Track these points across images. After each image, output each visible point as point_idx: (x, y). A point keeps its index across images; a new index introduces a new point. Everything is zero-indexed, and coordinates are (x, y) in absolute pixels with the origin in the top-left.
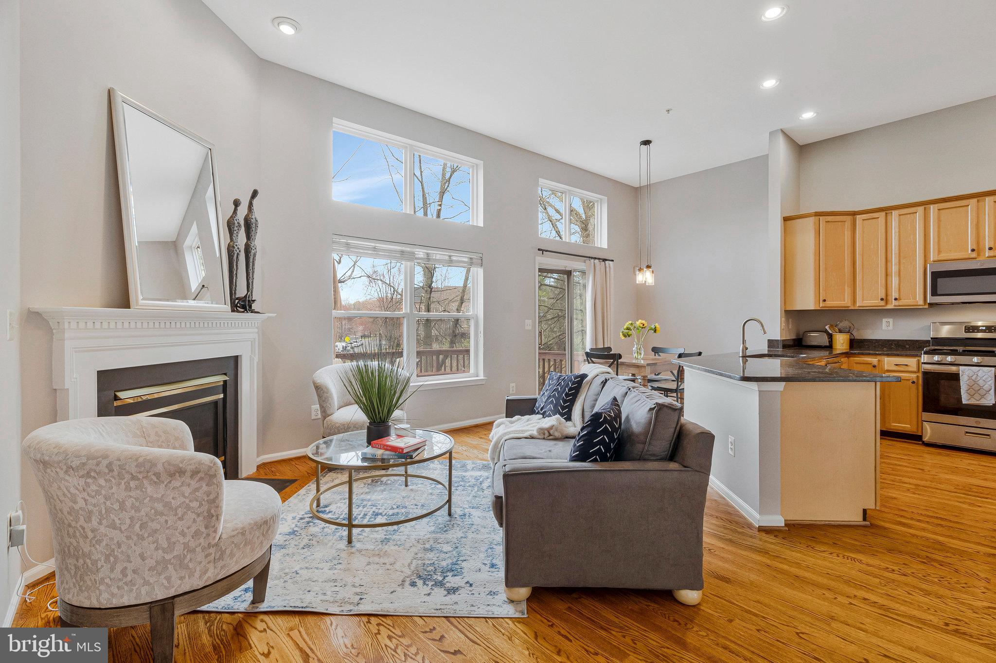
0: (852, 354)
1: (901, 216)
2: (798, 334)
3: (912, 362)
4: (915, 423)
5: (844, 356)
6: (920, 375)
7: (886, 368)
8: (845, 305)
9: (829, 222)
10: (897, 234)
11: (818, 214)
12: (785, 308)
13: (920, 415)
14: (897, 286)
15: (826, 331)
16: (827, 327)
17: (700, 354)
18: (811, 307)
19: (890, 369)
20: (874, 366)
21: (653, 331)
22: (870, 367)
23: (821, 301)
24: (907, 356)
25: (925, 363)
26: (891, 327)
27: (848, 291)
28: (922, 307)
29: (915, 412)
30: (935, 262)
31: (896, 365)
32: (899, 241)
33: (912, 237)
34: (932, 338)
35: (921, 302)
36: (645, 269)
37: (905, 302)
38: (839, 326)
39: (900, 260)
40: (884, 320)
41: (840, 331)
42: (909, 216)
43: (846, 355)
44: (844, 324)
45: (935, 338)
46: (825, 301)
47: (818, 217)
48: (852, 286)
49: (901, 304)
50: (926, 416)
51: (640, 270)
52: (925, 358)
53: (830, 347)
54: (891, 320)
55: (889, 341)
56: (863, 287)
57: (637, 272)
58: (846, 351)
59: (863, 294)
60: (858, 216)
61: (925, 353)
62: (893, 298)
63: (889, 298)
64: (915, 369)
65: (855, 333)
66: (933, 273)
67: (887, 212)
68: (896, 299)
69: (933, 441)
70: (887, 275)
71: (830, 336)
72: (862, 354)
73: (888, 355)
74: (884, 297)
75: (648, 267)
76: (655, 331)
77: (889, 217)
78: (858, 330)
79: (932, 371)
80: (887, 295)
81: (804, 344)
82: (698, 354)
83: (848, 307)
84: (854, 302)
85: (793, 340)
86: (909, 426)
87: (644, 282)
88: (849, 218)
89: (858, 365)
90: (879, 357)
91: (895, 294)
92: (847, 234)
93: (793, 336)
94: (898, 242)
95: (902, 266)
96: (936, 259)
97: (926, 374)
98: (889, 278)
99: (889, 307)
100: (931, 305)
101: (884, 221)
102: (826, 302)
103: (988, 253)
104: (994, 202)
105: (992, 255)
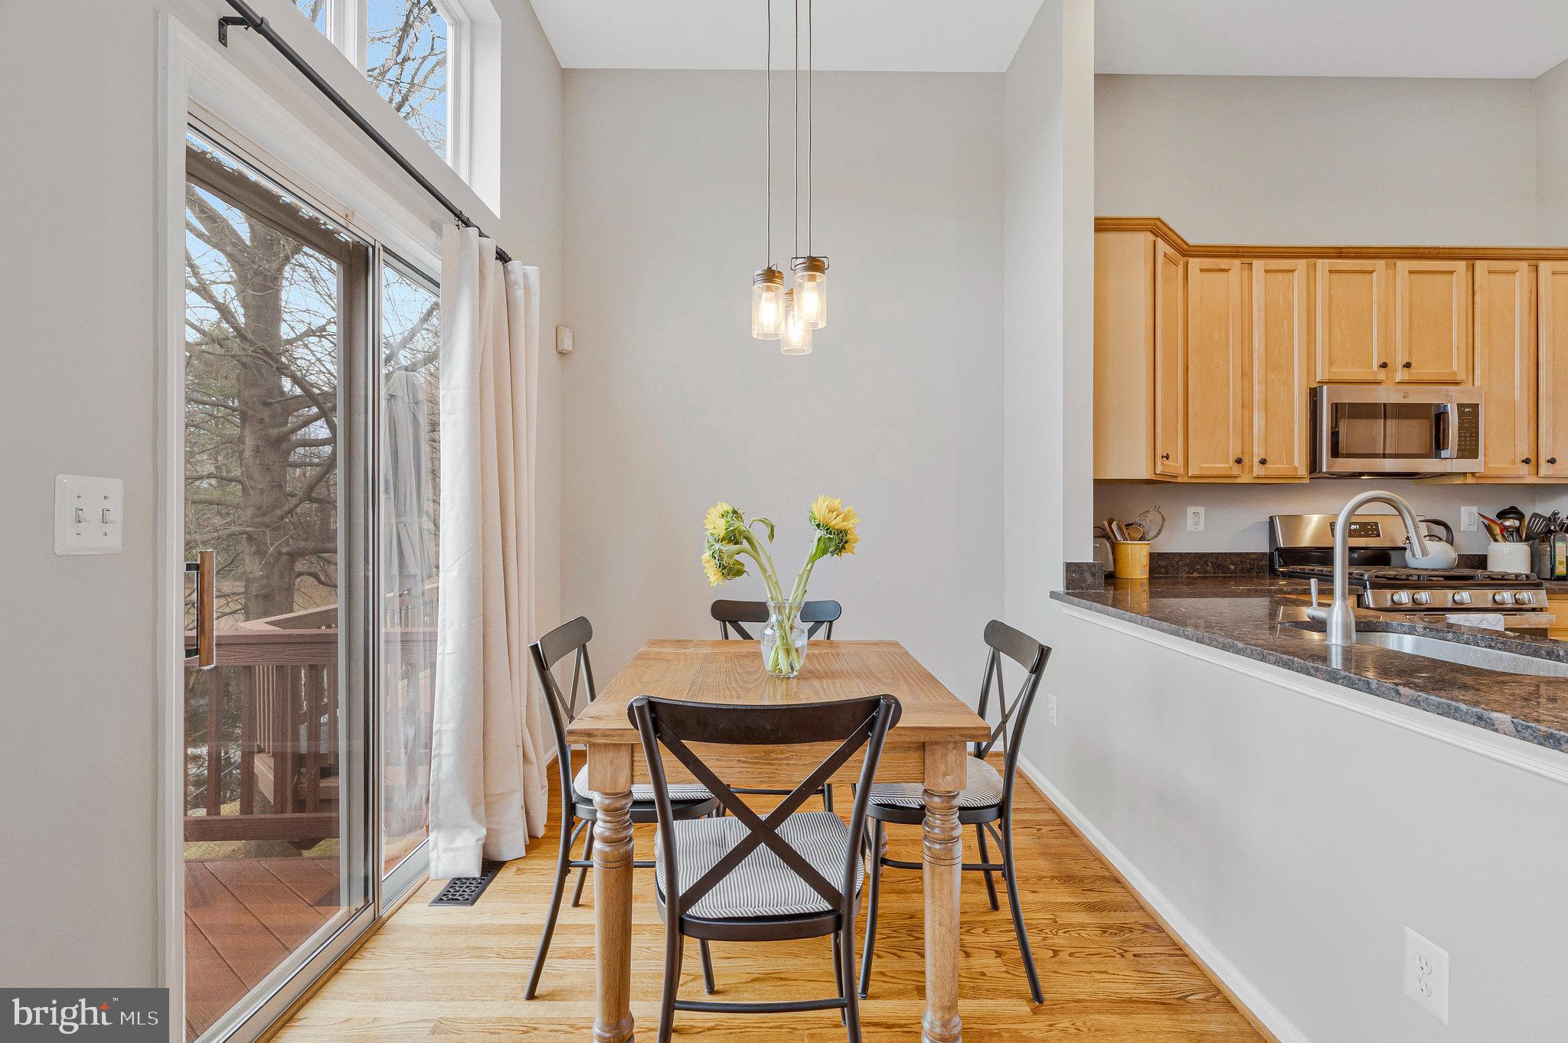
1: (1270, 275)
8: (1177, 472)
9: (1165, 255)
10: (1262, 314)
11: (1156, 228)
18: (1141, 473)
23: (1158, 458)
26: (1201, 527)
27: (1181, 437)
28: (1299, 481)
30: (1340, 385)
32: (1266, 329)
33: (1286, 325)
35: (1302, 471)
37: (1275, 468)
38: (1145, 525)
39: (1267, 374)
40: (1190, 510)
42: (1281, 276)
46: (1166, 458)
47: (1153, 237)
48: (1185, 426)
49: (1268, 472)
54: (1201, 510)
60: (1191, 259)
62: (1258, 460)
63: (1248, 458)
67: (1246, 260)
68: (1263, 462)
70: (1242, 406)
74: (1242, 458)
77: (1248, 273)
80: (1243, 454)
83: (1176, 477)
84: (1187, 464)
88: (1181, 259)
92: (1180, 296)
94: (1262, 331)
95: (1269, 387)
96: (1325, 378)
98: (1247, 411)
99: (1235, 479)
101: (1239, 280)
102: (1167, 462)
103: (1400, 375)
104: (1411, 272)
105: (1406, 378)
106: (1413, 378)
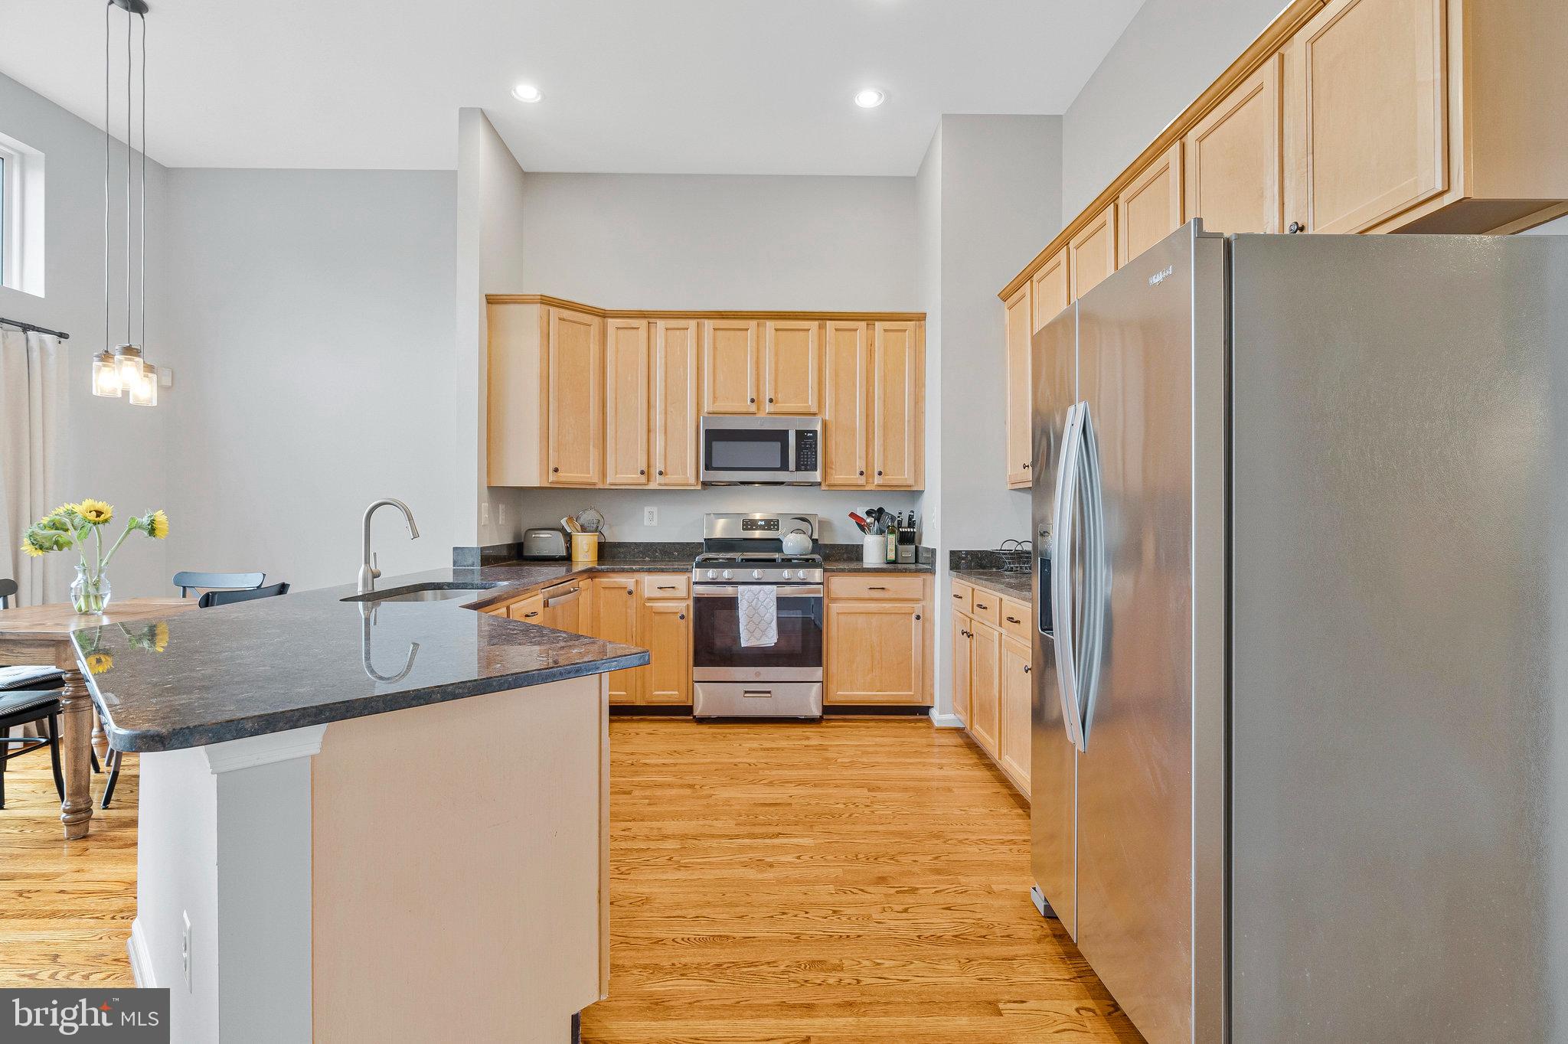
0: (602, 571)
1: (669, 332)
2: (517, 535)
3: (679, 581)
4: (683, 687)
5: (585, 576)
6: (691, 603)
7: (647, 595)
8: (589, 481)
9: (564, 320)
10: (663, 361)
11: (547, 301)
12: (489, 482)
13: (690, 671)
14: (663, 452)
15: (562, 530)
16: (563, 522)
17: (283, 589)
18: (535, 482)
19: (653, 595)
20: (630, 593)
21: (146, 533)
22: (625, 593)
23: (551, 471)
24: (675, 571)
25: (696, 583)
26: (655, 523)
27: (594, 454)
28: (692, 488)
29: (684, 666)
30: (711, 415)
31: (661, 588)
32: (666, 373)
33: (681, 369)
34: (705, 540)
35: (692, 480)
36: (118, 357)
37: (674, 479)
38: (582, 520)
39: (666, 406)
40: (647, 509)
41: (584, 529)
42: (678, 332)
43: (591, 573)
44: (588, 517)
45: (708, 539)
46: (556, 470)
47: (547, 307)
48: (601, 446)
49: (667, 481)
50: (701, 672)
51: (106, 356)
52: (697, 574)
53: (567, 559)
54: (655, 509)
55: (652, 544)
56: (616, 449)
57: (96, 364)
58: (590, 566)
59: (616, 460)
60: (610, 320)
61: (698, 566)
62: (658, 472)
63: (652, 470)
64: (684, 594)
65: (606, 531)
66: (707, 432)
67: (651, 320)
68: (661, 473)
69: (706, 714)
70: (649, 431)
71: (568, 538)
72: (613, 571)
73: (649, 571)
74: (646, 470)
75: (129, 351)
76: (152, 531)
77: (653, 330)
78: (611, 526)
79: (706, 596)
80: (649, 467)
81: (526, 554)
82: (276, 589)
83: (594, 484)
84: (604, 475)
85: (509, 545)
86: (677, 693)
87: (119, 395)
88: (596, 320)
89: (607, 591)
90: (638, 576)
91: (658, 465)
92: (594, 348)
93: (507, 539)
94: (663, 374)
95: (669, 416)
96: (711, 410)
97: (699, 601)
98: (652, 435)
99: (652, 486)
100: (705, 484)
101: (646, 335)
102: (560, 474)
103: (768, 408)
104: (776, 330)
105: (772, 410)
106: (778, 410)
